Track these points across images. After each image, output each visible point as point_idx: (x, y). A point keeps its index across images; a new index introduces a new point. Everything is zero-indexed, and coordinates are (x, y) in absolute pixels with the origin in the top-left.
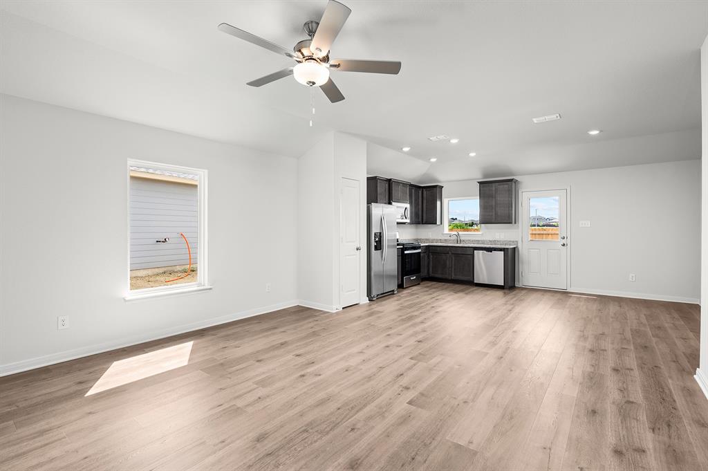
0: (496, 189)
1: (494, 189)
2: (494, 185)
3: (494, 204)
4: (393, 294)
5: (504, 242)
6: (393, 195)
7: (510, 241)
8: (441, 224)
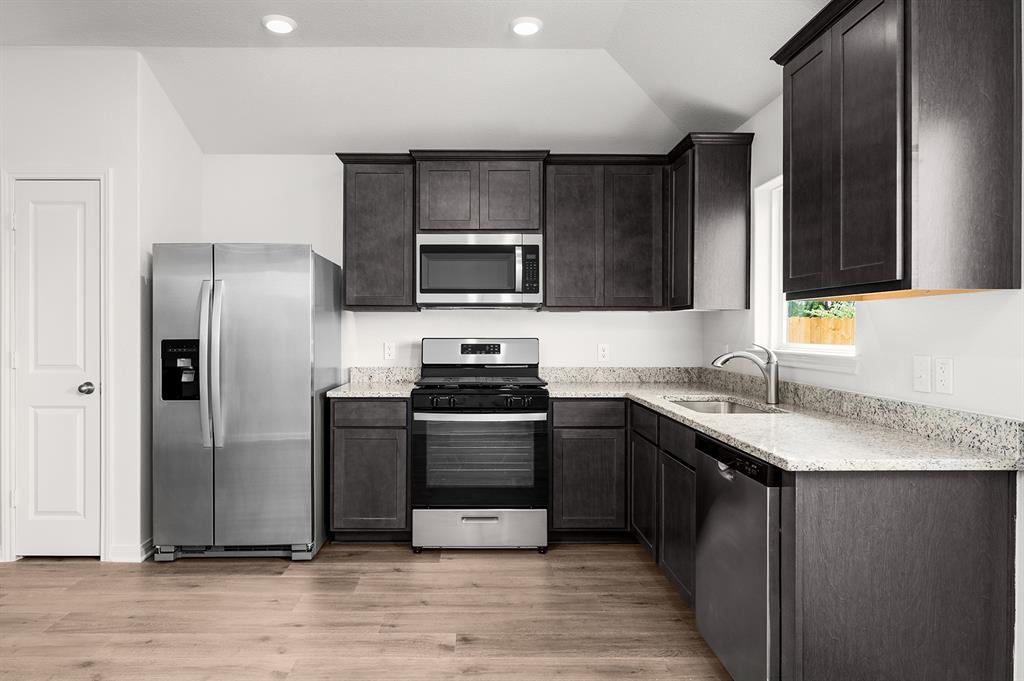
0: (835, 65)
1: (827, 66)
2: (827, 40)
4: (288, 559)
5: (944, 425)
6: (425, 210)
7: (977, 420)
8: (748, 306)
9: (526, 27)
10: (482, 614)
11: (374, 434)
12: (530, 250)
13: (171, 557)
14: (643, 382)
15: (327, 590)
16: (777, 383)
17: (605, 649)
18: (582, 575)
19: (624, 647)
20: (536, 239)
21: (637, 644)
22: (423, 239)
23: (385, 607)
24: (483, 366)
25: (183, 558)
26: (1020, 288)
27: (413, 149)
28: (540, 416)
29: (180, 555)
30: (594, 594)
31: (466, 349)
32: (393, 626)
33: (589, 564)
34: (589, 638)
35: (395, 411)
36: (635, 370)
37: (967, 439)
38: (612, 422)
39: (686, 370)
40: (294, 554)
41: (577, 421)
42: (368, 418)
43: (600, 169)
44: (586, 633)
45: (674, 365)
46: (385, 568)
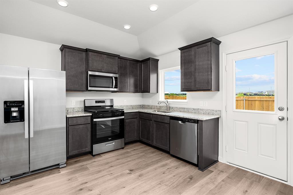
0: (195, 53)
1: (193, 53)
2: (193, 49)
3: (193, 70)
4: (59, 168)
5: (207, 111)
6: (90, 65)
7: (213, 110)
8: (157, 92)
9: (127, 27)
10: (127, 164)
11: (81, 126)
12: (116, 78)
13: (9, 181)
14: (133, 108)
15: (81, 172)
16: (169, 107)
17: (157, 163)
18: (135, 151)
19: (160, 161)
20: (117, 76)
21: (160, 160)
22: (90, 73)
23: (104, 170)
24: (100, 106)
25: (12, 180)
26: (219, 91)
27: (87, 48)
28: (123, 117)
29: (11, 179)
30: (143, 154)
31: (96, 102)
32: (111, 174)
33: (135, 148)
34: (152, 162)
35: (87, 119)
36: (131, 106)
37: (211, 113)
38: (135, 117)
39: (140, 105)
40: (60, 166)
41: (129, 118)
42: (79, 122)
43: (129, 61)
44: (151, 161)
45: (138, 104)
46: (90, 162)
